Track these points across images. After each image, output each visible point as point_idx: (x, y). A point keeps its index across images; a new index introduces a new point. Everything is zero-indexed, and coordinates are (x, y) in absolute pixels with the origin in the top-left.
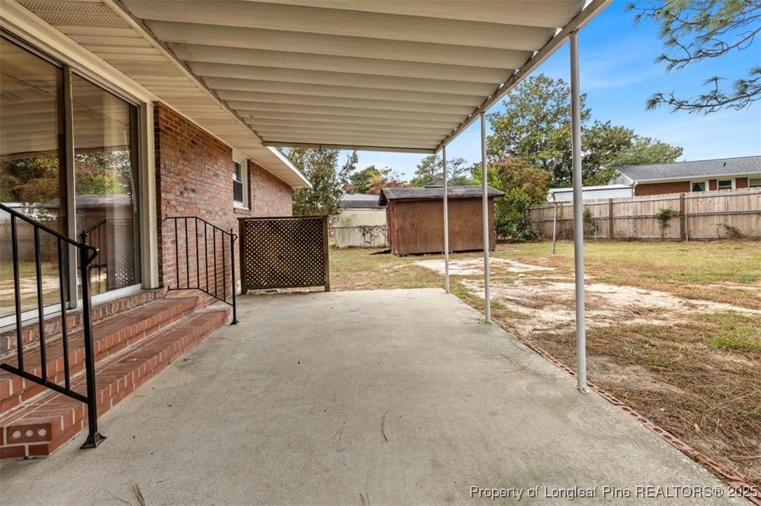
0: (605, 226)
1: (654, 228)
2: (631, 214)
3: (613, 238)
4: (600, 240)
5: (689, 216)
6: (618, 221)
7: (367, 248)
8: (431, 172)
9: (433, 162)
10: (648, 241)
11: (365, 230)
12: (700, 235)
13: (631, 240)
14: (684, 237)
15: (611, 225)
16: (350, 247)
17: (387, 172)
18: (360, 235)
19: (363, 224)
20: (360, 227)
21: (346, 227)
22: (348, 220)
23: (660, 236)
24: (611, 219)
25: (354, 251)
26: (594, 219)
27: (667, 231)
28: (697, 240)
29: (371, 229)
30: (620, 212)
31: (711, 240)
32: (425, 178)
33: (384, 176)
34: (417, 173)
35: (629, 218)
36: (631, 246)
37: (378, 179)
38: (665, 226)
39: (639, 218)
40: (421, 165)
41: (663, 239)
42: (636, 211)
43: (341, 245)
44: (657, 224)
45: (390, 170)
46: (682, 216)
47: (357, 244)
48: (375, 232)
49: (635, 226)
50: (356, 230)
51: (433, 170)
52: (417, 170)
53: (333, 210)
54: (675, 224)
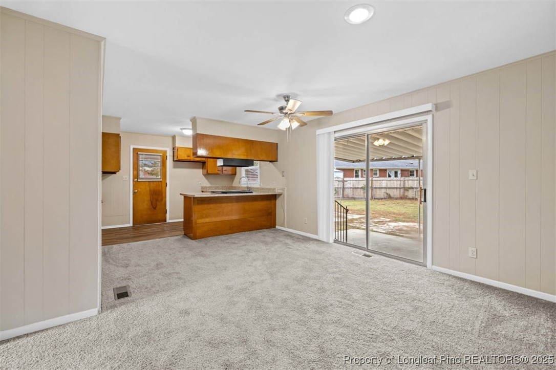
2: (351, 186)
5: (374, 188)
6: (346, 189)
10: (359, 199)
12: (377, 197)
13: (351, 199)
14: (373, 198)
15: (343, 191)
23: (363, 197)
28: (377, 199)
30: (347, 185)
31: (382, 199)
35: (351, 188)
39: (355, 188)
42: (353, 185)
46: (372, 188)
49: (353, 192)
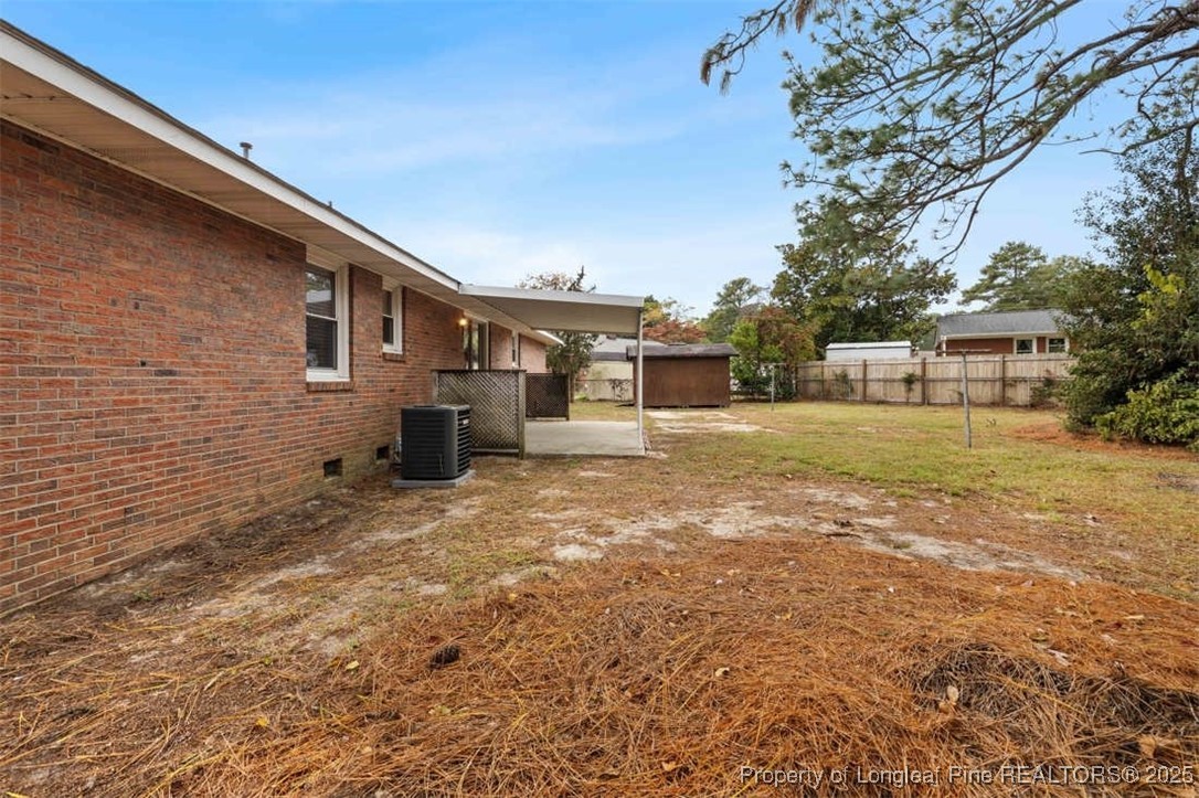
0: (859, 387)
1: (899, 392)
2: (881, 376)
3: (866, 400)
4: (854, 402)
5: (930, 381)
6: (870, 383)
7: (617, 401)
8: (737, 303)
9: (740, 288)
10: (895, 404)
11: (615, 383)
12: (938, 401)
13: (880, 402)
14: (925, 401)
15: (865, 387)
16: (600, 400)
17: (670, 304)
18: (610, 387)
19: (613, 378)
20: (610, 380)
21: (597, 380)
22: (599, 373)
23: (904, 400)
24: (865, 381)
25: (605, 404)
26: (852, 380)
27: (911, 395)
28: (935, 404)
29: (621, 382)
30: (872, 374)
31: (946, 405)
32: (728, 311)
33: (665, 310)
34: (717, 304)
35: (879, 380)
36: (881, 408)
37: (655, 314)
38: (910, 390)
39: (888, 381)
40: (723, 292)
41: (907, 403)
43: (591, 398)
44: (902, 388)
45: (675, 302)
46: (924, 380)
47: (608, 397)
48: (625, 386)
49: (884, 389)
50: (607, 384)
51: (739, 300)
52: (717, 299)
53: (584, 361)
54: (917, 387)
